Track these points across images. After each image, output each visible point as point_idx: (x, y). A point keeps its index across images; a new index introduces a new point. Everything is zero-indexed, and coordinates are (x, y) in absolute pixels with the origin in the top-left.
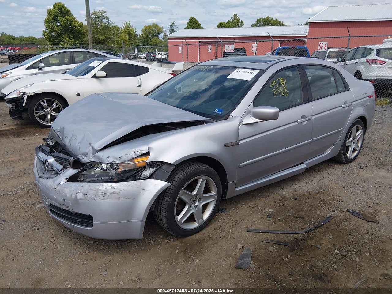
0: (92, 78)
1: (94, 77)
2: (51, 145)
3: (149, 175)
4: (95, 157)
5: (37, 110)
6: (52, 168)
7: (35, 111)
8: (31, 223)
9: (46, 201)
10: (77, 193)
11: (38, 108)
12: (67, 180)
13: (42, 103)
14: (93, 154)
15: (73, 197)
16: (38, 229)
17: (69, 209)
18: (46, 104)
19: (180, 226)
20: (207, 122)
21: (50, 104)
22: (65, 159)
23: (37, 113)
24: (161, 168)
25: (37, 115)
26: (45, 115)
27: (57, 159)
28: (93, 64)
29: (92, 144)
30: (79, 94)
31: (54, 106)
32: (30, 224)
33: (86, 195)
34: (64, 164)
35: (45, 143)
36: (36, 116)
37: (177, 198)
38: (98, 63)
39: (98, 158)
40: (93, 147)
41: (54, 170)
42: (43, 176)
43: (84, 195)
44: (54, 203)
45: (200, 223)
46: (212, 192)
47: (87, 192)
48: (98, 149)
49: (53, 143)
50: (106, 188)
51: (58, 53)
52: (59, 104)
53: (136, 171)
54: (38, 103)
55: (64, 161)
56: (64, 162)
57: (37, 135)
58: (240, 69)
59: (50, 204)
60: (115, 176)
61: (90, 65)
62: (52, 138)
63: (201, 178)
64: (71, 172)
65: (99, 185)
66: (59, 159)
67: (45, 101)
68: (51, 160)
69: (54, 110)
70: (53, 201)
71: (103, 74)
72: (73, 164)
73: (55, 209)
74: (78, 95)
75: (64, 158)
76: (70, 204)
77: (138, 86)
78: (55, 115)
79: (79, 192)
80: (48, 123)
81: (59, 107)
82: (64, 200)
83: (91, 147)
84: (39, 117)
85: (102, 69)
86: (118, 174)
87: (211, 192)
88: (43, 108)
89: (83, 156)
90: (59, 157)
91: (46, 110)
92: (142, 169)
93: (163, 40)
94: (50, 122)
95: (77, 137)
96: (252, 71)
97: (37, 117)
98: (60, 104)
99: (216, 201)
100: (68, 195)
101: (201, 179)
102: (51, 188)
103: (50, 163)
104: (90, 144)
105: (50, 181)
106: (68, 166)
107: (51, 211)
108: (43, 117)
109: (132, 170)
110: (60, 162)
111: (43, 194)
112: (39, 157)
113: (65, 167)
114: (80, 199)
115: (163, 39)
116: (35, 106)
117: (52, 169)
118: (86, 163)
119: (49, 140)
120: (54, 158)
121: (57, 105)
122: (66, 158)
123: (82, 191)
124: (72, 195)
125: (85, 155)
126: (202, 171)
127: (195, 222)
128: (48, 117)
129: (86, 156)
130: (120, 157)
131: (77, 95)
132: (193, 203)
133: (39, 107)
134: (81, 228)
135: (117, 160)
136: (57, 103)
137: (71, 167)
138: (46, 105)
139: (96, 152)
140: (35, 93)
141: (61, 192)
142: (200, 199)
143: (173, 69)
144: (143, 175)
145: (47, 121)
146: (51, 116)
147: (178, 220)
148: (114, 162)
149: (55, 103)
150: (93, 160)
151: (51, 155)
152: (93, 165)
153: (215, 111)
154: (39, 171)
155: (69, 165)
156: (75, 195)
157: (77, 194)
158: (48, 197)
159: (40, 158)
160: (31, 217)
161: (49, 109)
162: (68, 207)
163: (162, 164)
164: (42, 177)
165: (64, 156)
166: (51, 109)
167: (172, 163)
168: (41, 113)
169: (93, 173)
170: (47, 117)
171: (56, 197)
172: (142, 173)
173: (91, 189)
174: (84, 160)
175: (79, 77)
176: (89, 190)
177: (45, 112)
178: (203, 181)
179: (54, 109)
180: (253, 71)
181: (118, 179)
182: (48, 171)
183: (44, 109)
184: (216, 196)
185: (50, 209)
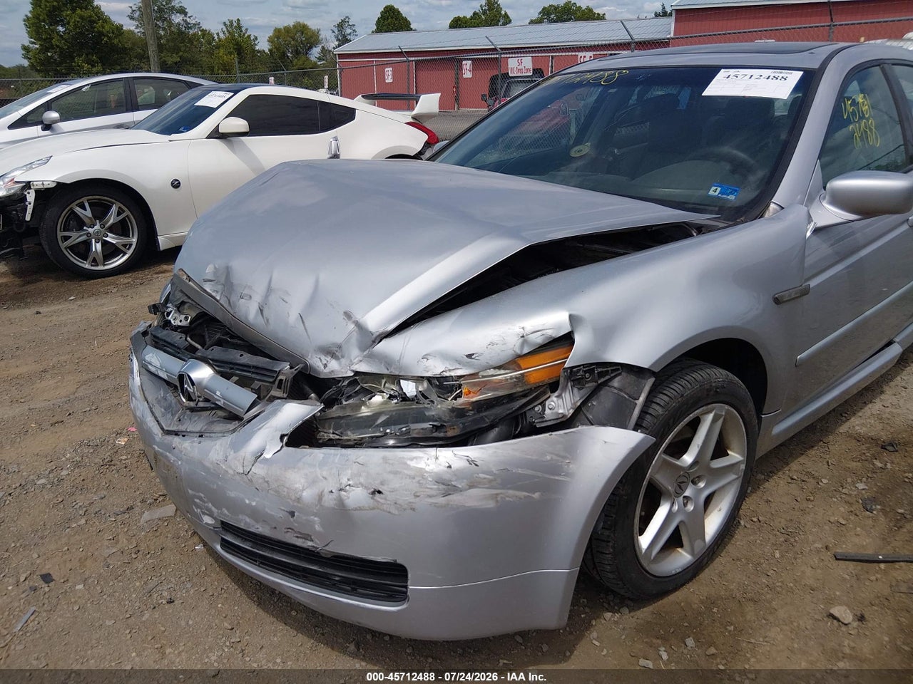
0: (209, 137)
1: (216, 134)
2: (180, 324)
3: (572, 411)
4: (371, 357)
5: (64, 231)
6: (207, 400)
7: (60, 234)
8: (139, 579)
9: (204, 514)
10: (341, 490)
11: (69, 225)
12: (286, 438)
13: (78, 210)
14: (363, 348)
15: (329, 501)
16: (171, 602)
17: (310, 543)
18: (88, 213)
19: (647, 568)
20: (701, 229)
21: (100, 211)
22: (258, 369)
23: (66, 238)
24: (610, 384)
25: (68, 243)
26: (87, 244)
27: (225, 370)
28: (207, 101)
29: (358, 316)
30: (179, 183)
31: (112, 218)
32: (138, 584)
33: (379, 492)
34: (256, 385)
35: (154, 320)
36: (63, 245)
37: (645, 483)
38: (221, 96)
39: (385, 360)
40: (357, 324)
41: (219, 408)
42: (182, 428)
43: (373, 493)
44: (246, 523)
45: (696, 553)
46: (729, 452)
47: (382, 483)
48: (381, 330)
49: (186, 318)
50: (450, 467)
51: (93, 85)
52: (124, 211)
53: (524, 401)
54: (66, 210)
55: (253, 376)
56: (254, 379)
57: (72, 298)
58: (732, 72)
59: (223, 523)
60: (451, 417)
61: (201, 103)
62: (183, 303)
63: (711, 412)
64: (293, 412)
65: (422, 457)
66: (232, 369)
67: (87, 205)
68: (202, 373)
69: (112, 229)
70: (240, 517)
71: (240, 124)
72: (292, 386)
73: (244, 540)
74: (176, 184)
75: (254, 367)
76: (317, 527)
77: (331, 158)
78: (114, 242)
79: (350, 482)
80: (98, 265)
81: (124, 219)
82: (292, 514)
83: (352, 326)
84: (72, 248)
85: (234, 113)
86: (459, 413)
87: (728, 455)
88: (80, 224)
89: (323, 358)
90: (231, 363)
91: (91, 230)
92: (544, 393)
93: (319, 63)
94: (102, 260)
95: (287, 293)
96: (778, 75)
97: (66, 248)
98: (127, 212)
99: (741, 479)
100: (308, 495)
101: (710, 417)
102: (231, 472)
103: (200, 383)
104: (348, 315)
105: (217, 447)
106: (273, 393)
107: (226, 545)
108: (83, 250)
109: (511, 398)
110: (235, 378)
111: (190, 491)
112: (150, 367)
113: (263, 397)
114: (356, 509)
115: (320, 59)
116: (60, 220)
117: (207, 405)
118: (335, 381)
119: (171, 308)
120: (210, 365)
121: (119, 214)
122: (260, 365)
123: (362, 480)
124: (321, 496)
125: (332, 352)
126: (717, 388)
127: (679, 550)
128: (97, 247)
129: (334, 356)
130: (470, 356)
131: (172, 184)
132: (679, 490)
133: (71, 222)
134: (358, 606)
135: (458, 366)
136: (120, 208)
137: (285, 396)
138: (90, 215)
139: (374, 342)
140: (58, 183)
141: (274, 486)
142: (698, 477)
143: (415, 112)
144: (547, 411)
145: (94, 260)
146: (105, 244)
147: (643, 551)
148: (450, 370)
149: (114, 209)
150: (363, 368)
151: (196, 358)
152: (362, 384)
153: (711, 192)
154: (159, 411)
155: (279, 387)
156: (334, 496)
157: (343, 493)
158: (218, 498)
159: (152, 369)
160: (134, 556)
161: (97, 227)
162: (307, 537)
163: (613, 371)
164: (176, 434)
165: (247, 359)
166: (103, 226)
167: (646, 365)
168: (76, 237)
169: (365, 411)
170: (94, 250)
171: (254, 504)
172: (543, 404)
173: (396, 473)
174: (327, 370)
175: (174, 136)
176: (391, 476)
177: (89, 235)
178: (714, 421)
179: (113, 225)
180: (781, 73)
181: (464, 427)
182: (192, 410)
183: (85, 228)
184: (743, 467)
185: (223, 540)
